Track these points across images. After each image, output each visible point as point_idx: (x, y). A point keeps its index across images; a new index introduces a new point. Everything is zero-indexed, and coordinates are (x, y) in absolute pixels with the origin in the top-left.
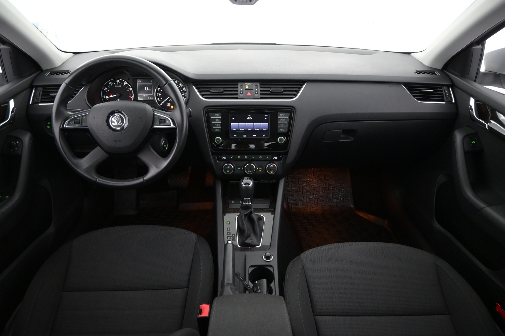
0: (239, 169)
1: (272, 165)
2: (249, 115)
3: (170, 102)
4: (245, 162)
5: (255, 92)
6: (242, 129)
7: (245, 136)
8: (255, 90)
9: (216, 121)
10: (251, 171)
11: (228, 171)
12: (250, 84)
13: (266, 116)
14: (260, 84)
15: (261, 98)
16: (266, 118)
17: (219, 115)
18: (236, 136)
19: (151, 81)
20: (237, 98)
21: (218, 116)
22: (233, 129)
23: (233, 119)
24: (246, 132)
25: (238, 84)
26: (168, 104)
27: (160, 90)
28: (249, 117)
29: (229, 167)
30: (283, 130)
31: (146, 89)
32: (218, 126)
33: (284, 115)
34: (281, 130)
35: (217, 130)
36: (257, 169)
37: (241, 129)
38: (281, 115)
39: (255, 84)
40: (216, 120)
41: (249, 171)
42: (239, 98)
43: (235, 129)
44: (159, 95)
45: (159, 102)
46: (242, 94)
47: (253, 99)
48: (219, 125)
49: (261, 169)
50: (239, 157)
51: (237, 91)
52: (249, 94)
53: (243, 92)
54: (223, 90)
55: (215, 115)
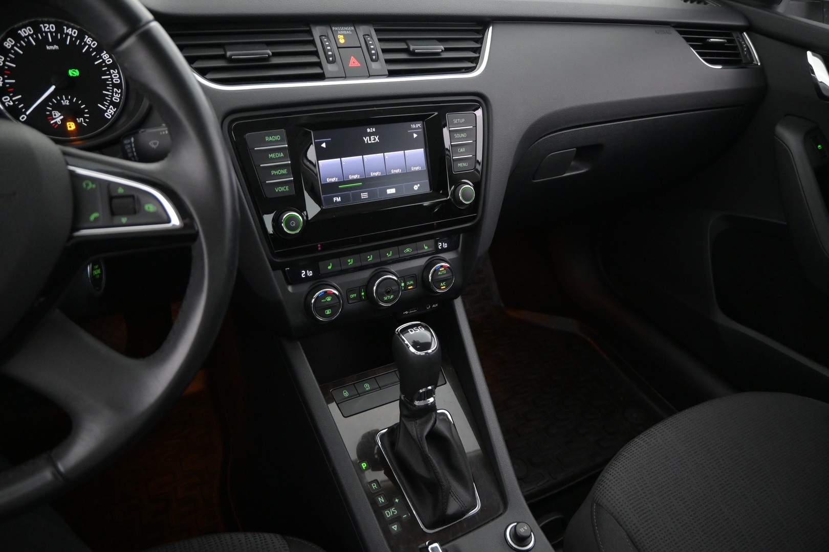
0: (352, 296)
1: (442, 266)
2: (368, 130)
3: (59, 107)
4: (367, 274)
5: (371, 55)
6: (355, 177)
7: (364, 195)
8: (369, 50)
9: (272, 160)
10: (392, 297)
11: (328, 312)
12: (349, 30)
13: (416, 129)
14: (376, 30)
15: (392, 73)
16: (415, 136)
17: (277, 138)
18: (339, 199)
20: (321, 77)
21: (276, 142)
22: (328, 180)
23: (324, 145)
24: (367, 182)
25: (310, 33)
26: (51, 115)
27: (5, 65)
28: (370, 134)
29: (329, 299)
30: (465, 165)
32: (283, 176)
33: (463, 120)
34: (460, 165)
35: (282, 189)
36: (403, 284)
37: (351, 177)
38: (455, 121)
39: (363, 30)
40: (272, 156)
41: (386, 298)
42: (327, 75)
43: (333, 180)
44: (5, 83)
45: (15, 111)
46: (334, 62)
47: (370, 76)
48: (285, 171)
49: (412, 282)
50: (351, 262)
51: (316, 53)
52: (353, 62)
53: (333, 56)
54: (269, 52)
55: (267, 138)
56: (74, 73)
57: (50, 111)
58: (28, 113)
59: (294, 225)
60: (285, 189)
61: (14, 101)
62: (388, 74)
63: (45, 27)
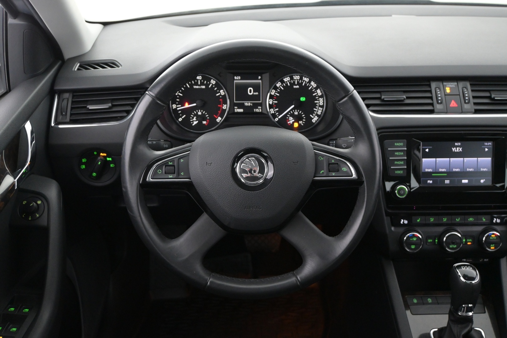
0: (430, 241)
1: (493, 234)
2: (456, 144)
3: (293, 115)
4: (441, 229)
5: (465, 100)
6: (443, 170)
7: (447, 182)
8: (464, 97)
9: (397, 156)
10: (455, 246)
11: (413, 247)
12: (453, 84)
13: (488, 145)
14: (471, 84)
15: (477, 112)
16: (486, 150)
17: (401, 144)
18: (431, 182)
19: (260, 77)
20: (432, 112)
21: (400, 146)
22: (426, 170)
23: (427, 150)
24: (450, 174)
25: (429, 86)
26: (288, 119)
27: (275, 94)
28: (456, 147)
29: (415, 239)
31: (250, 92)
32: (401, 165)
35: (399, 172)
36: (464, 240)
37: (440, 170)
39: (461, 84)
40: (397, 153)
41: (451, 246)
42: (436, 111)
43: (430, 170)
44: (273, 103)
45: (274, 116)
46: (441, 103)
47: (462, 112)
48: (402, 163)
49: (471, 240)
50: (432, 220)
51: (431, 98)
52: (453, 104)
53: (442, 100)
54: (405, 97)
55: (396, 144)
56: (303, 99)
57: (289, 117)
58: (279, 117)
59: (402, 193)
60: (401, 172)
61: (275, 111)
62: (474, 111)
63: (295, 77)
